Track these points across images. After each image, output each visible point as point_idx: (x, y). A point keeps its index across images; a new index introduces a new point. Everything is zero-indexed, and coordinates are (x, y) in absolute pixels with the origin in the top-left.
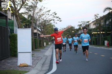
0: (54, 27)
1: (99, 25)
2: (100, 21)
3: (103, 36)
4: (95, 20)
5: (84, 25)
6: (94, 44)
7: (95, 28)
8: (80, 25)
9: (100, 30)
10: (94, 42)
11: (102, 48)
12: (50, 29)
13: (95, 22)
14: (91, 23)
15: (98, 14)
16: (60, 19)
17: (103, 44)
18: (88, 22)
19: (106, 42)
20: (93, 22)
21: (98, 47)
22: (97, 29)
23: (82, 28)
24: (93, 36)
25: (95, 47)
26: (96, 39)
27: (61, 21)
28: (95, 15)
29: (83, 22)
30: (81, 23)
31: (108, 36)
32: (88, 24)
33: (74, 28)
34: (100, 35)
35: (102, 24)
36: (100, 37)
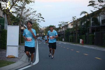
0: (38, 26)
1: (76, 26)
2: (77, 22)
3: (79, 35)
4: (73, 21)
5: (64, 25)
6: (71, 42)
7: (72, 28)
8: (60, 25)
9: (76, 30)
10: (71, 40)
11: (78, 45)
12: (35, 26)
13: (72, 23)
14: (69, 24)
15: (76, 17)
16: (43, 19)
17: (79, 42)
18: (67, 23)
19: (81, 40)
20: (71, 23)
21: (74, 45)
22: (74, 29)
23: (61, 27)
24: (70, 34)
25: (71, 44)
26: (73, 37)
27: (44, 21)
28: (73, 17)
29: (63, 23)
30: (61, 24)
31: (83, 36)
32: (66, 24)
33: (55, 27)
34: (77, 34)
35: (79, 25)
36: (76, 36)
